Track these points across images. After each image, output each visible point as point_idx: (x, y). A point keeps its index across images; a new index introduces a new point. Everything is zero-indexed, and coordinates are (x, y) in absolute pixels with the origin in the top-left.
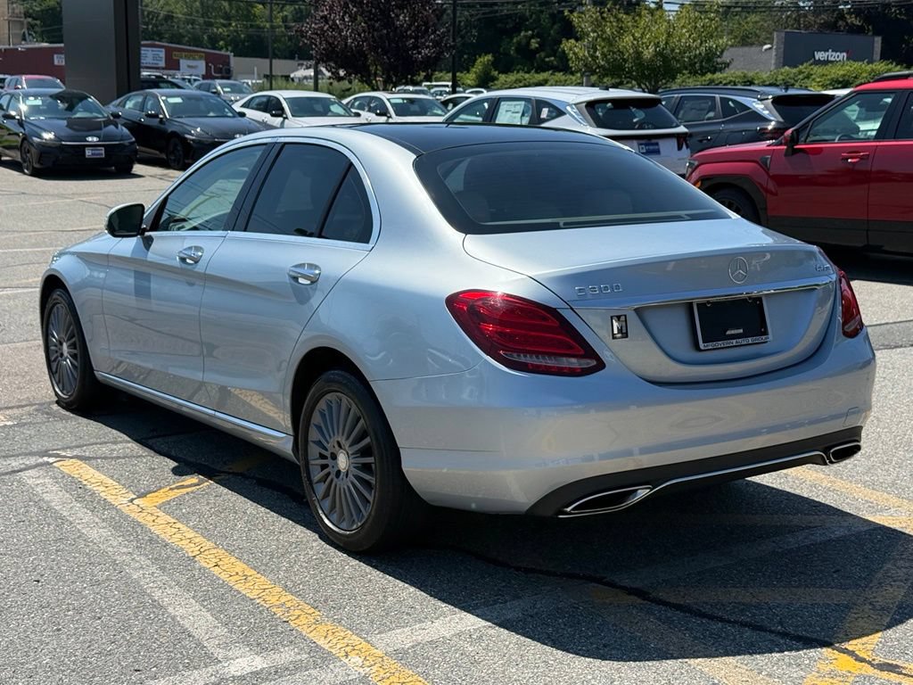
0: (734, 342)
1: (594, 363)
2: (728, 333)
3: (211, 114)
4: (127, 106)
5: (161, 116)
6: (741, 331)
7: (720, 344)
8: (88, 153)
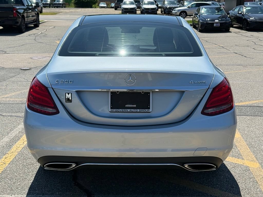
0: (129, 110)
1: (54, 111)
2: (126, 106)
3: (260, 13)
4: (235, 11)
5: (242, 13)
6: (135, 106)
7: (121, 110)
8: (215, 25)
